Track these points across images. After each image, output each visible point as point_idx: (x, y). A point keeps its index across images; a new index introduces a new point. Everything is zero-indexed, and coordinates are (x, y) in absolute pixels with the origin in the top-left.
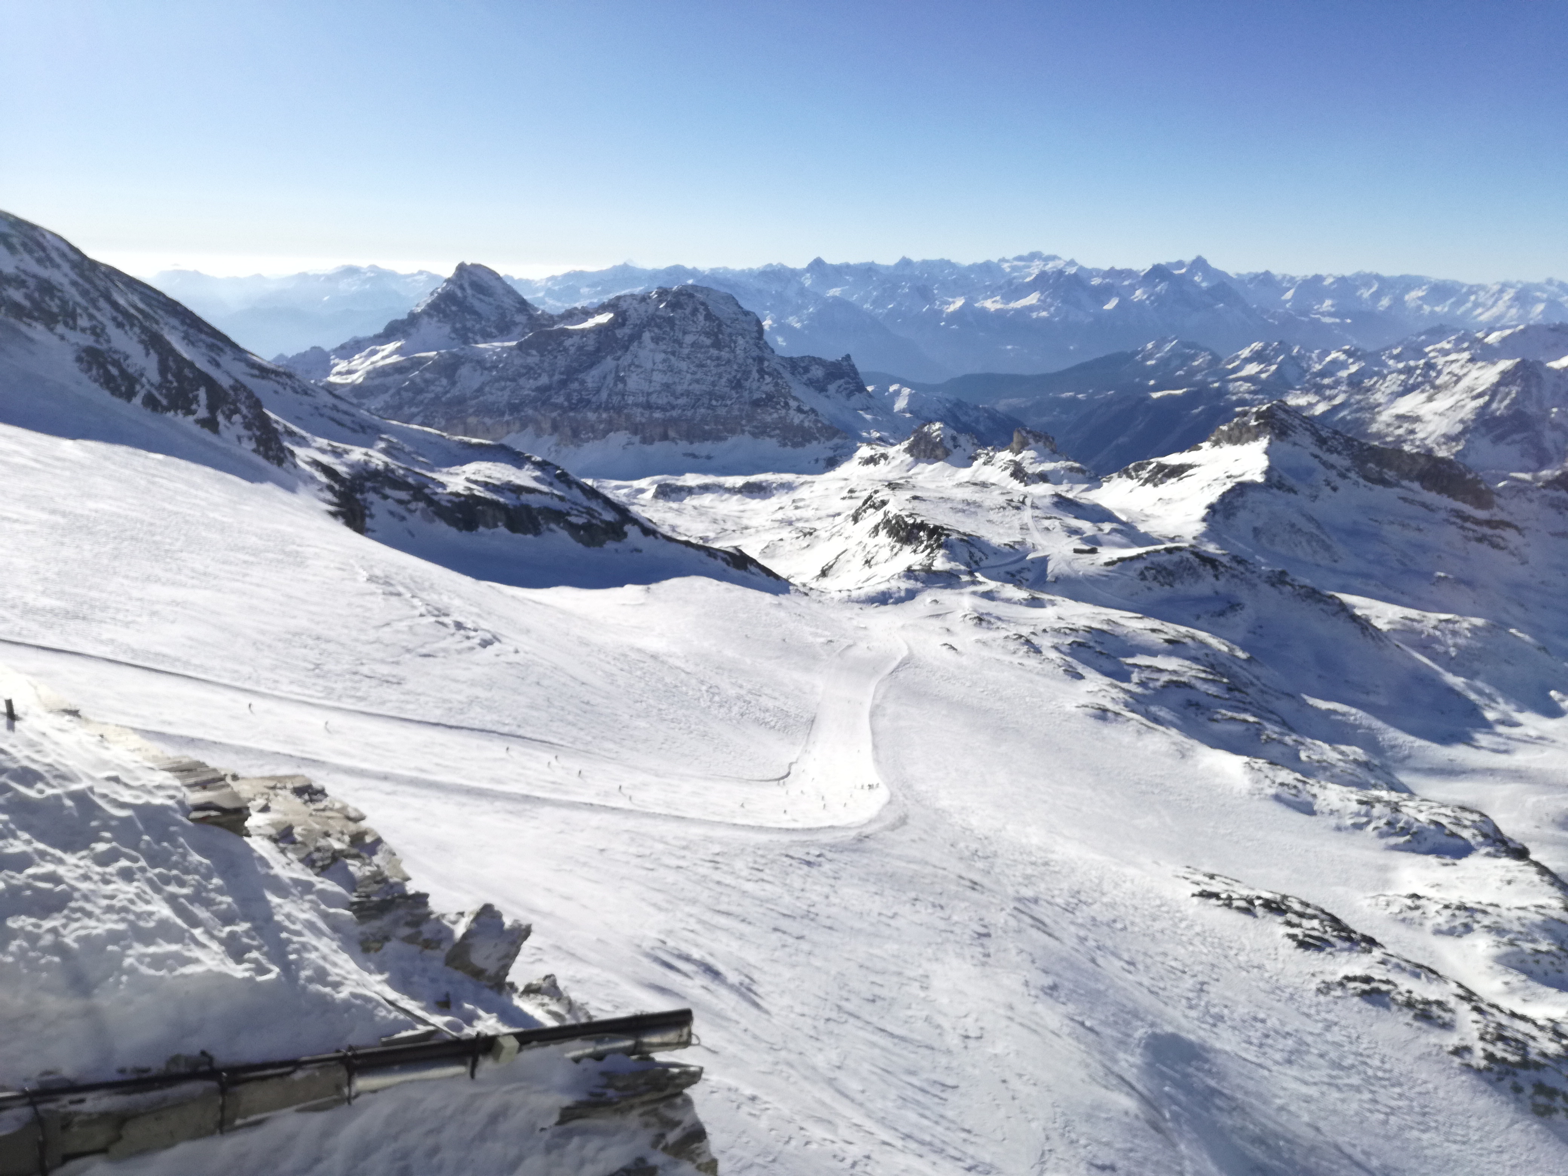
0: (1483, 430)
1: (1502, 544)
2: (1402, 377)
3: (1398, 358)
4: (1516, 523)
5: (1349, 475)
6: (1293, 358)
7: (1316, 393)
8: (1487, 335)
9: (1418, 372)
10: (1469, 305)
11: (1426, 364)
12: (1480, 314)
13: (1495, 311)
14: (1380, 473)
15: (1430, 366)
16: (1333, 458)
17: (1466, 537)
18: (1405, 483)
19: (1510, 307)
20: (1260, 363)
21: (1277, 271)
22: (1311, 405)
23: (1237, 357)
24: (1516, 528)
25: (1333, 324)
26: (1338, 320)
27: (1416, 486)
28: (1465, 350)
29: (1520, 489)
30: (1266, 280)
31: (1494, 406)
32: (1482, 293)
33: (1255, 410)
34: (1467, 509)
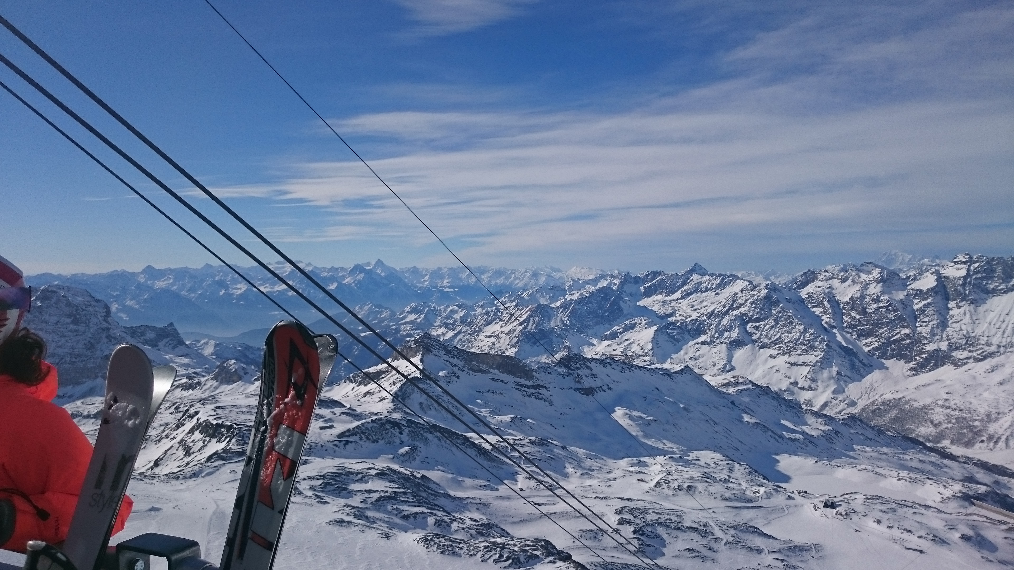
0: (526, 340)
1: (540, 396)
2: (485, 317)
3: (482, 307)
4: (545, 385)
5: (464, 369)
6: (432, 310)
7: (445, 327)
8: (522, 293)
9: (493, 313)
10: (512, 279)
11: (496, 309)
12: (518, 283)
13: (524, 282)
14: (479, 366)
15: (497, 310)
16: (455, 361)
17: (523, 395)
18: (491, 370)
19: (530, 279)
20: (416, 314)
21: (420, 266)
22: (443, 334)
23: (404, 311)
24: (545, 388)
25: (450, 292)
26: (452, 290)
27: (496, 372)
28: (513, 301)
29: (545, 368)
30: (415, 271)
31: (529, 328)
32: (517, 273)
33: (413, 339)
34: (523, 381)
